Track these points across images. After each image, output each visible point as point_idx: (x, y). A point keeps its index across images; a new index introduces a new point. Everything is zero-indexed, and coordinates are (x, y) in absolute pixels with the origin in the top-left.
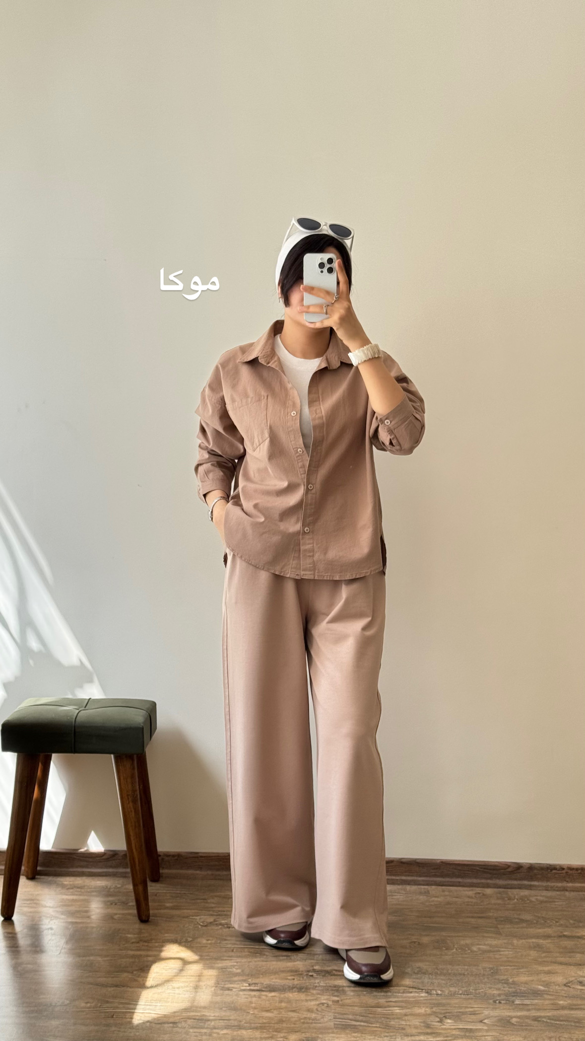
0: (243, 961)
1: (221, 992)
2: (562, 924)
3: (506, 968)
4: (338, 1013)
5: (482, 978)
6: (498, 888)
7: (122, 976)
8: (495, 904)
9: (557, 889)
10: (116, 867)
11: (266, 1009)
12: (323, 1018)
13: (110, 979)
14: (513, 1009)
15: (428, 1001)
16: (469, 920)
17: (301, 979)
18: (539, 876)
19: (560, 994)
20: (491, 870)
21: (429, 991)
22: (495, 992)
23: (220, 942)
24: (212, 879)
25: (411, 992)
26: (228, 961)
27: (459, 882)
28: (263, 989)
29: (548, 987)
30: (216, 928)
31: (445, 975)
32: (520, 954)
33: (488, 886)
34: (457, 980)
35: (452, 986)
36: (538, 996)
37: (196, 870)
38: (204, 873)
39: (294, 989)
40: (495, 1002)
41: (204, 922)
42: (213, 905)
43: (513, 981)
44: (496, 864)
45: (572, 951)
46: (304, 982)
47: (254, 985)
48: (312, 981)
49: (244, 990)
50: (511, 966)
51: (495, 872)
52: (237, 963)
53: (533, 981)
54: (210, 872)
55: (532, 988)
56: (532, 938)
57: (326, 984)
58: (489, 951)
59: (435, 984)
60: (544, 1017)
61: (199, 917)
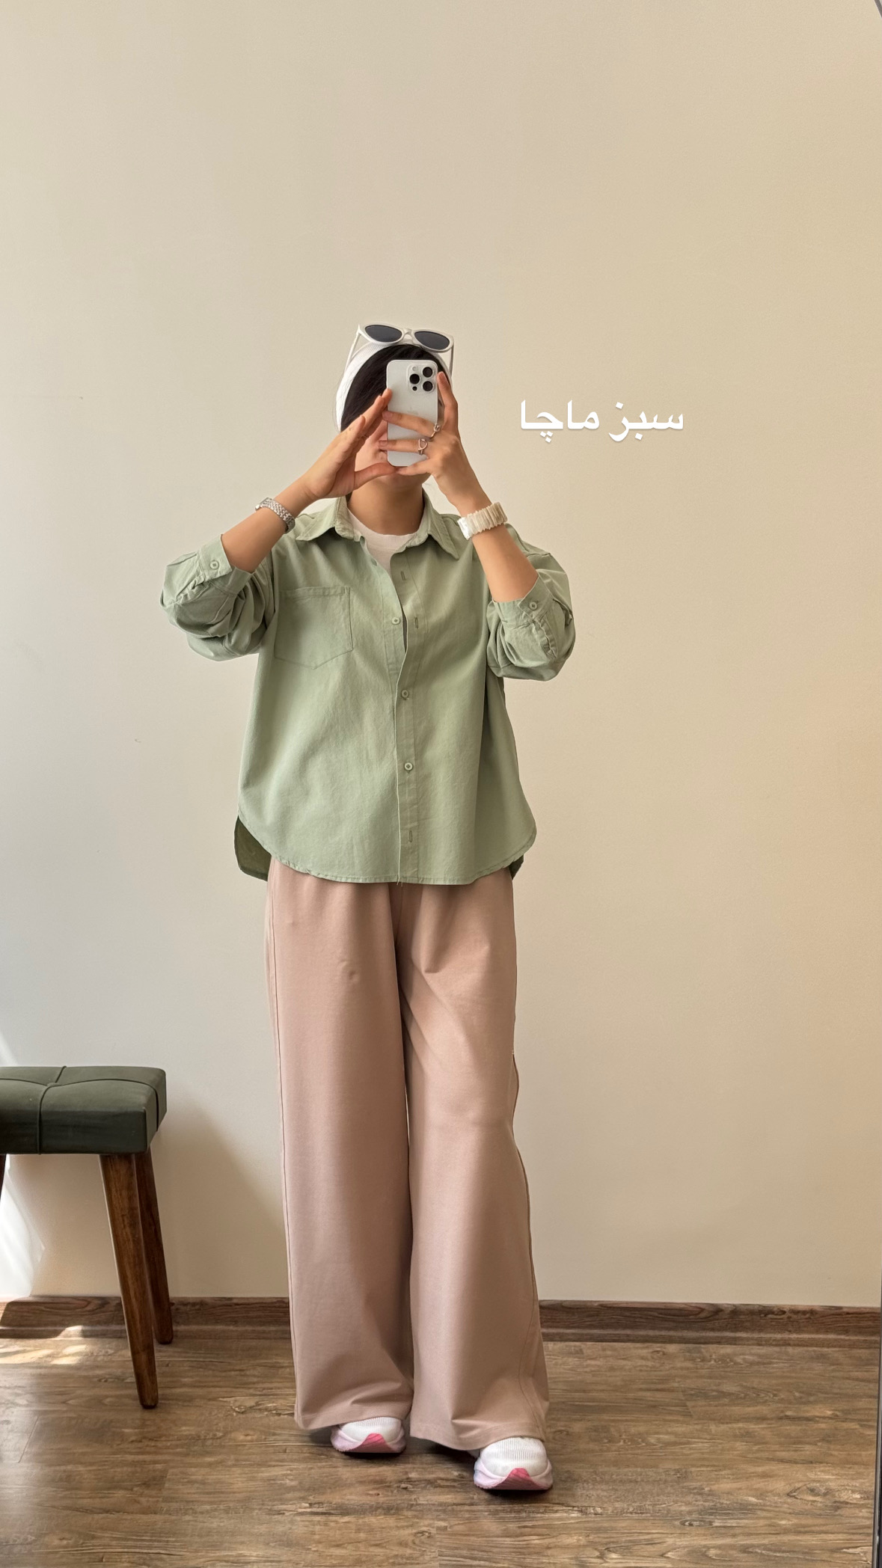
0: (300, 1467)
1: (268, 1517)
2: (782, 1399)
3: (699, 1469)
4: (446, 1547)
5: (662, 1486)
6: (685, 1343)
7: (116, 1495)
8: (682, 1368)
9: (774, 1343)
10: (107, 1323)
11: (333, 1543)
12: (422, 1555)
13: (97, 1500)
14: (711, 1535)
15: (582, 1525)
16: (640, 1394)
17: (390, 1494)
18: (748, 1324)
19: (782, 1509)
20: (674, 1316)
21: (584, 1508)
22: (683, 1508)
23: (265, 1439)
24: (253, 1339)
25: (557, 1511)
26: (276, 1469)
27: (628, 1335)
28: (332, 1512)
29: (762, 1499)
30: (258, 1415)
31: (607, 1483)
32: (720, 1446)
33: (671, 1341)
34: (626, 1490)
35: (618, 1499)
36: (747, 1514)
37: (229, 1325)
38: (241, 1329)
39: (380, 1510)
40: (683, 1524)
41: (241, 1406)
42: (255, 1380)
43: (710, 1491)
44: (683, 1306)
45: (798, 1441)
46: (394, 1498)
47: (317, 1506)
48: (406, 1497)
49: (302, 1514)
50: (708, 1466)
51: (681, 1319)
52: (291, 1471)
53: (740, 1489)
54: (249, 1328)
55: (739, 1501)
56: (738, 1421)
57: (427, 1501)
58: (675, 1444)
59: (593, 1497)
60: (758, 1546)
61: (233, 1399)
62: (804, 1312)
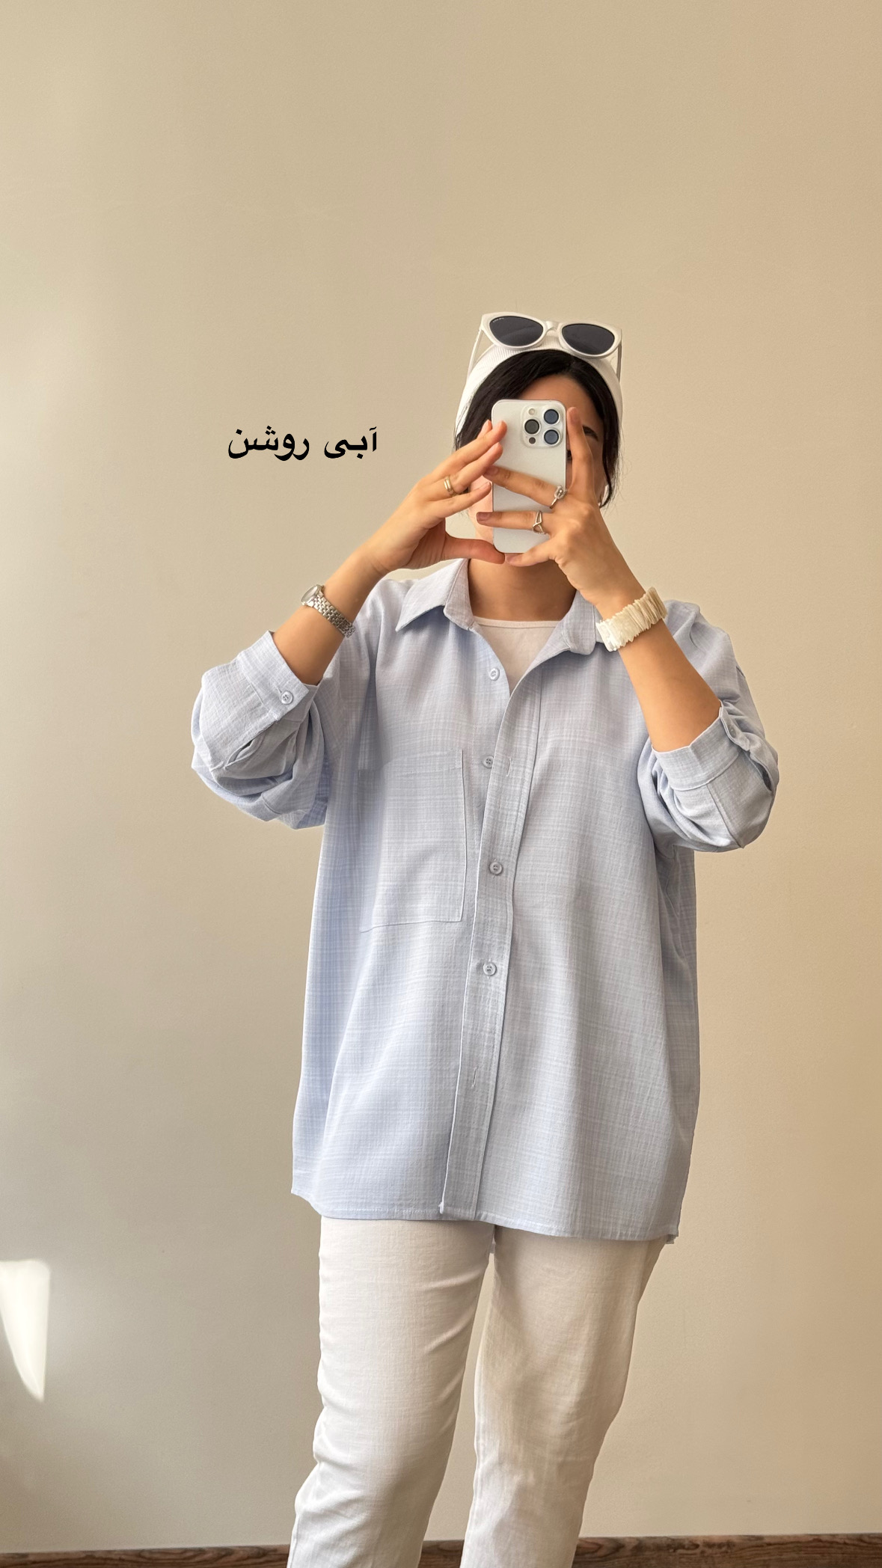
62: (720, 1546)
